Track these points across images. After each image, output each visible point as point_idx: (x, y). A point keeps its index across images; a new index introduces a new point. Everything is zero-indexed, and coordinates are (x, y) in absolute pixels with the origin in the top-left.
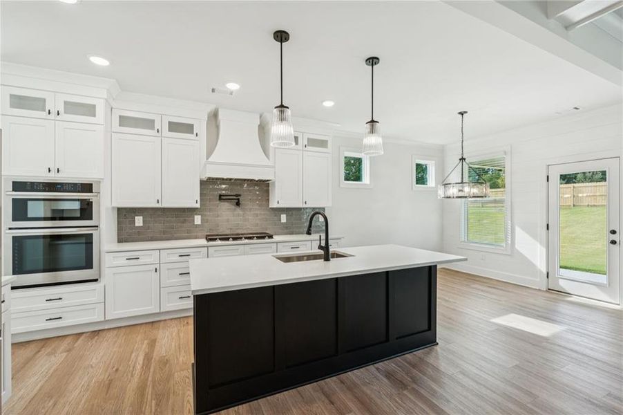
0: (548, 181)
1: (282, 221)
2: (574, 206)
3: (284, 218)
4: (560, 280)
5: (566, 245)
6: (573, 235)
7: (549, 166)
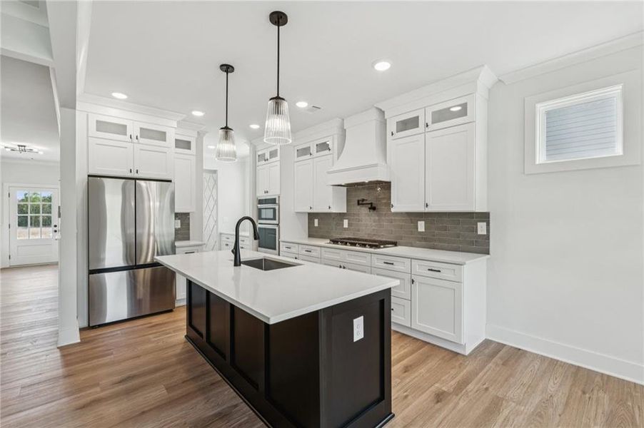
1: (419, 230)
3: (421, 226)
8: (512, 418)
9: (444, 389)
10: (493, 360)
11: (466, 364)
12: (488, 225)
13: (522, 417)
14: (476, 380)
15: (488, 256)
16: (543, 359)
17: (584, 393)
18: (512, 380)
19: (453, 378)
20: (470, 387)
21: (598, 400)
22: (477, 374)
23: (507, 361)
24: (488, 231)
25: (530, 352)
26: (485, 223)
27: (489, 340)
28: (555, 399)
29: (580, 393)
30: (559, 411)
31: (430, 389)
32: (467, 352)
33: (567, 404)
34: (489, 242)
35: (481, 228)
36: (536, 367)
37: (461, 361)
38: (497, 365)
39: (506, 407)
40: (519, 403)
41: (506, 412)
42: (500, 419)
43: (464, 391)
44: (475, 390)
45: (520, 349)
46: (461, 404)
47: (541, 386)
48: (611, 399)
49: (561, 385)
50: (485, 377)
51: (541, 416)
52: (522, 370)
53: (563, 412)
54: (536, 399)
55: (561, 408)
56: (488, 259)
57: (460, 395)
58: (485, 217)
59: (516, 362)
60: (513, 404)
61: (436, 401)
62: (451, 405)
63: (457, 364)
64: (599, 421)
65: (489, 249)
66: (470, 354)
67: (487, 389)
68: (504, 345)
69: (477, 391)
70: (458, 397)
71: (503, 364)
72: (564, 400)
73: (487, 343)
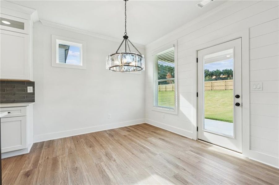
0: (197, 62)
2: (225, 89)
4: (204, 132)
5: (221, 107)
6: (224, 102)
7: (197, 51)
8: (63, 160)
9: (27, 170)
10: (43, 148)
11: (31, 156)
12: (34, 88)
13: (66, 157)
14: (40, 158)
15: (33, 103)
16: (61, 139)
17: (78, 142)
18: (55, 150)
19: (29, 164)
20: (40, 162)
21: (82, 142)
22: (40, 156)
23: (49, 145)
24: (34, 90)
25: (55, 139)
26: (32, 87)
27: (35, 143)
28: (72, 147)
29: (77, 142)
30: (75, 149)
31: (19, 175)
32: (29, 152)
33: (76, 147)
34: (34, 96)
35: (30, 89)
36: (61, 142)
37: (27, 156)
38: (46, 149)
39: (59, 158)
40: (62, 155)
41: (60, 160)
42: (60, 163)
43: (38, 165)
44: (43, 161)
45: (51, 140)
46: (41, 169)
47: (66, 146)
48: (84, 140)
49: (71, 143)
50: (44, 155)
51: (71, 154)
52: (56, 146)
53: (76, 149)
54: (67, 150)
55: (75, 148)
56: (33, 104)
57: (38, 167)
58: (32, 84)
59: (52, 144)
60: (61, 156)
61: (27, 177)
62: (36, 172)
63: (26, 158)
64: (85, 146)
65: (34, 99)
66: (31, 152)
67: (48, 158)
68: (44, 142)
69: (44, 161)
70: (37, 168)
71: (48, 147)
72: (74, 146)
73: (35, 145)
